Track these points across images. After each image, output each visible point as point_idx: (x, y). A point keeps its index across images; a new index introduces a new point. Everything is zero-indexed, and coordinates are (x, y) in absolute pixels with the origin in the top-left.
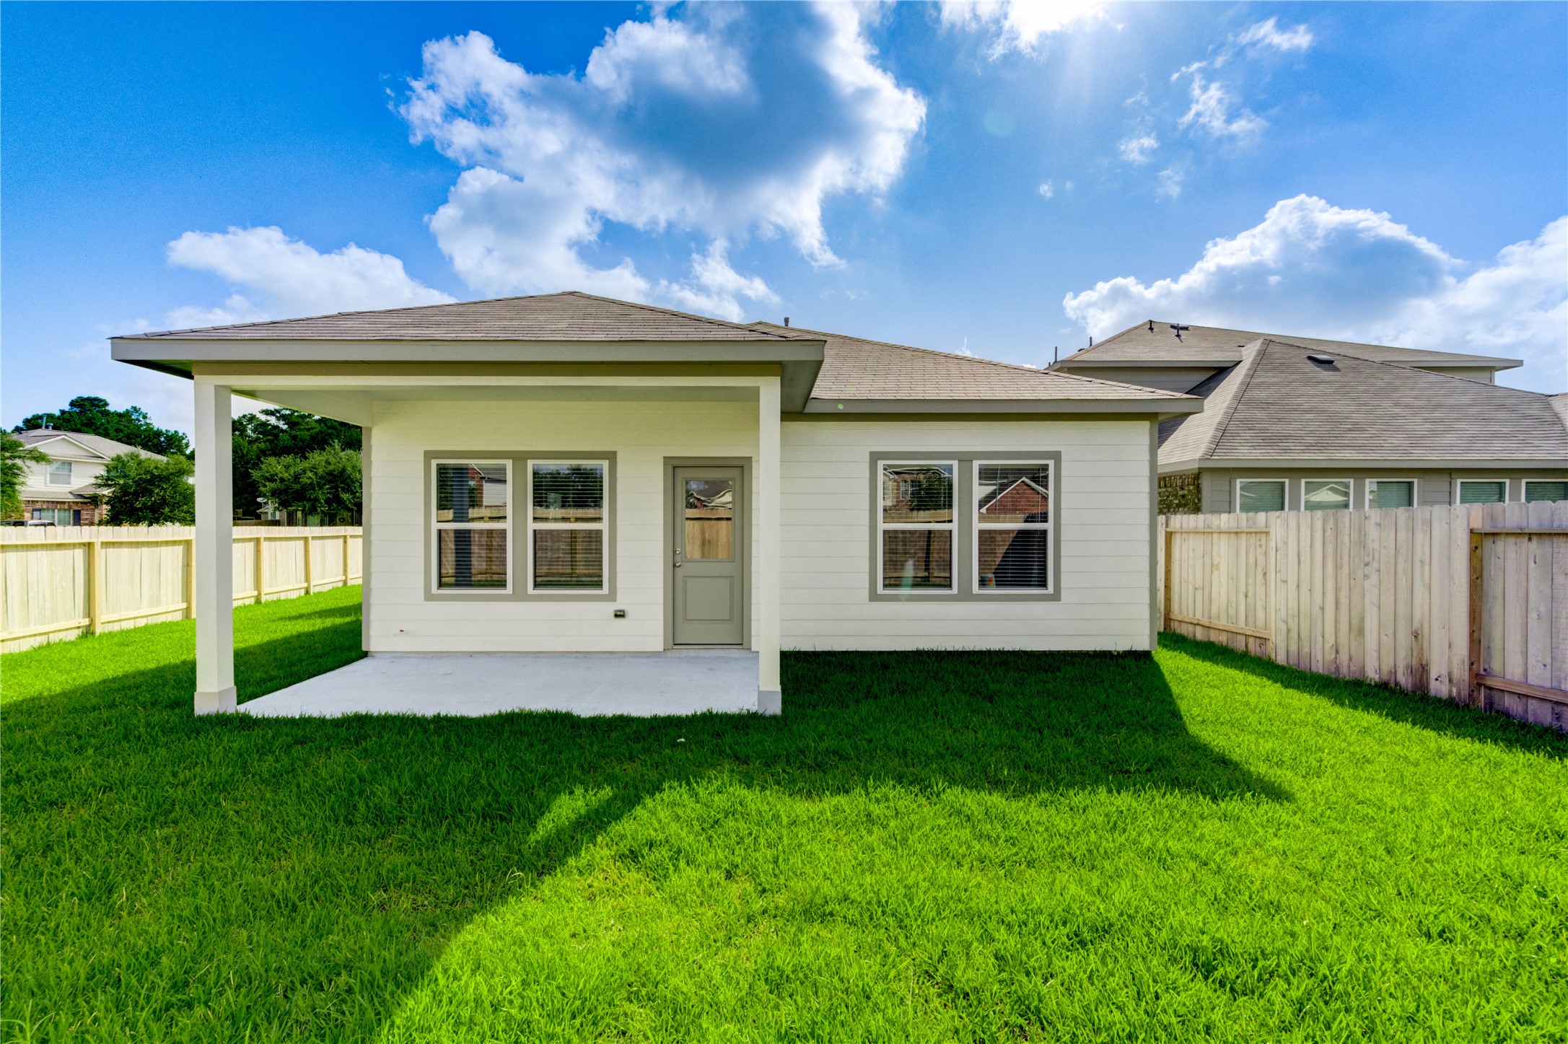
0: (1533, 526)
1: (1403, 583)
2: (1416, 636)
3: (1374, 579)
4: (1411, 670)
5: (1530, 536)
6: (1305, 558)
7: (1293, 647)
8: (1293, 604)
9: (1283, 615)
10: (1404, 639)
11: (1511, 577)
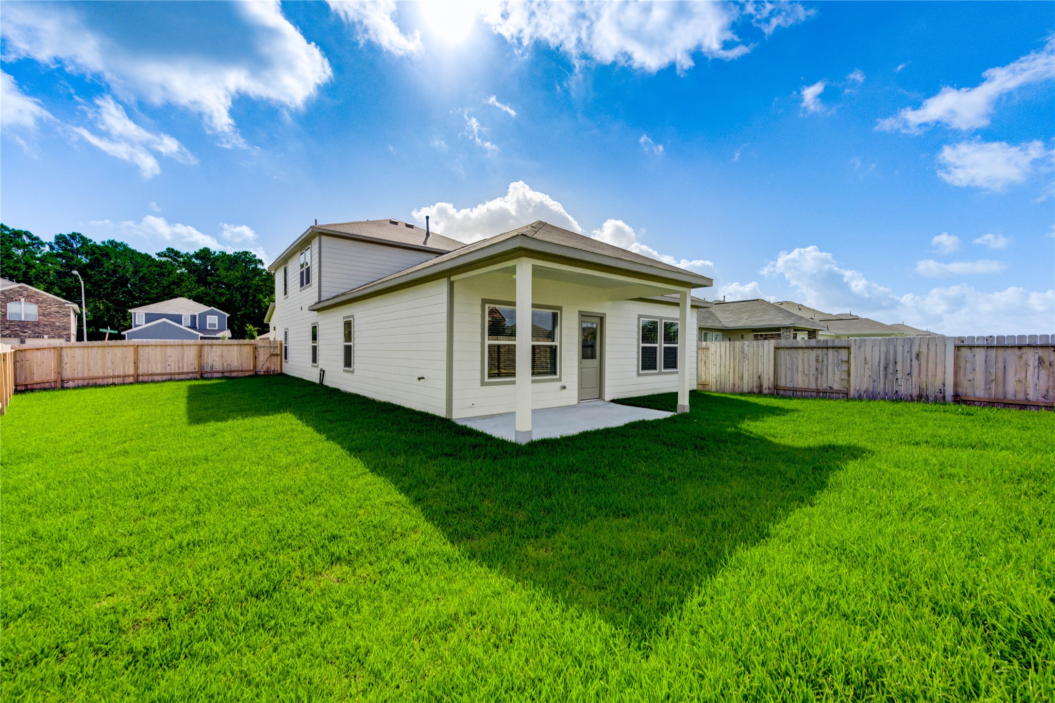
0: (788, 346)
1: (755, 362)
2: (759, 377)
3: (747, 362)
4: (757, 387)
5: (788, 348)
6: (723, 357)
7: (718, 385)
8: (718, 372)
9: (714, 375)
10: (756, 379)
11: (783, 359)
